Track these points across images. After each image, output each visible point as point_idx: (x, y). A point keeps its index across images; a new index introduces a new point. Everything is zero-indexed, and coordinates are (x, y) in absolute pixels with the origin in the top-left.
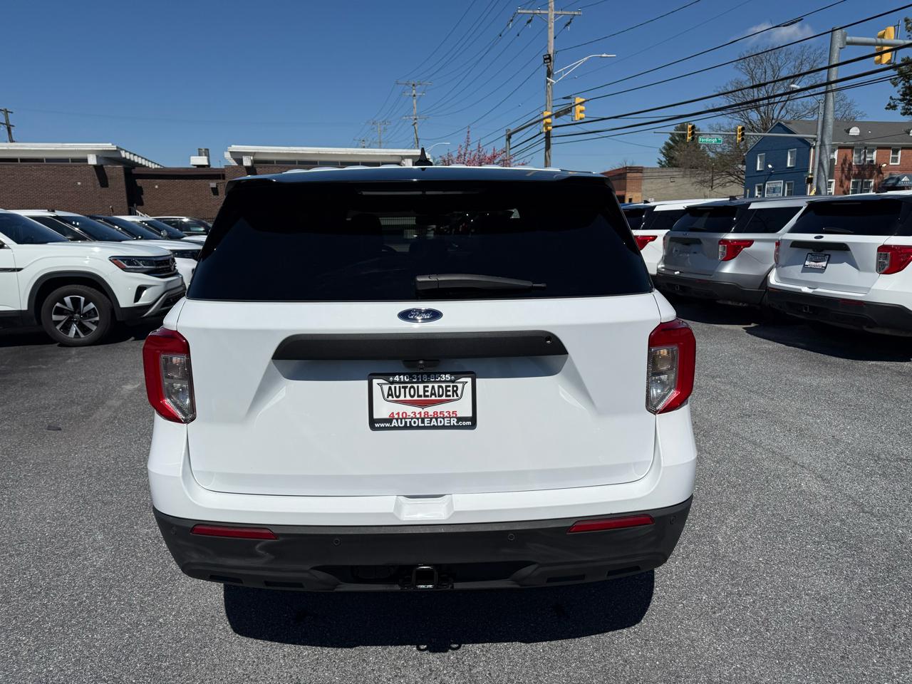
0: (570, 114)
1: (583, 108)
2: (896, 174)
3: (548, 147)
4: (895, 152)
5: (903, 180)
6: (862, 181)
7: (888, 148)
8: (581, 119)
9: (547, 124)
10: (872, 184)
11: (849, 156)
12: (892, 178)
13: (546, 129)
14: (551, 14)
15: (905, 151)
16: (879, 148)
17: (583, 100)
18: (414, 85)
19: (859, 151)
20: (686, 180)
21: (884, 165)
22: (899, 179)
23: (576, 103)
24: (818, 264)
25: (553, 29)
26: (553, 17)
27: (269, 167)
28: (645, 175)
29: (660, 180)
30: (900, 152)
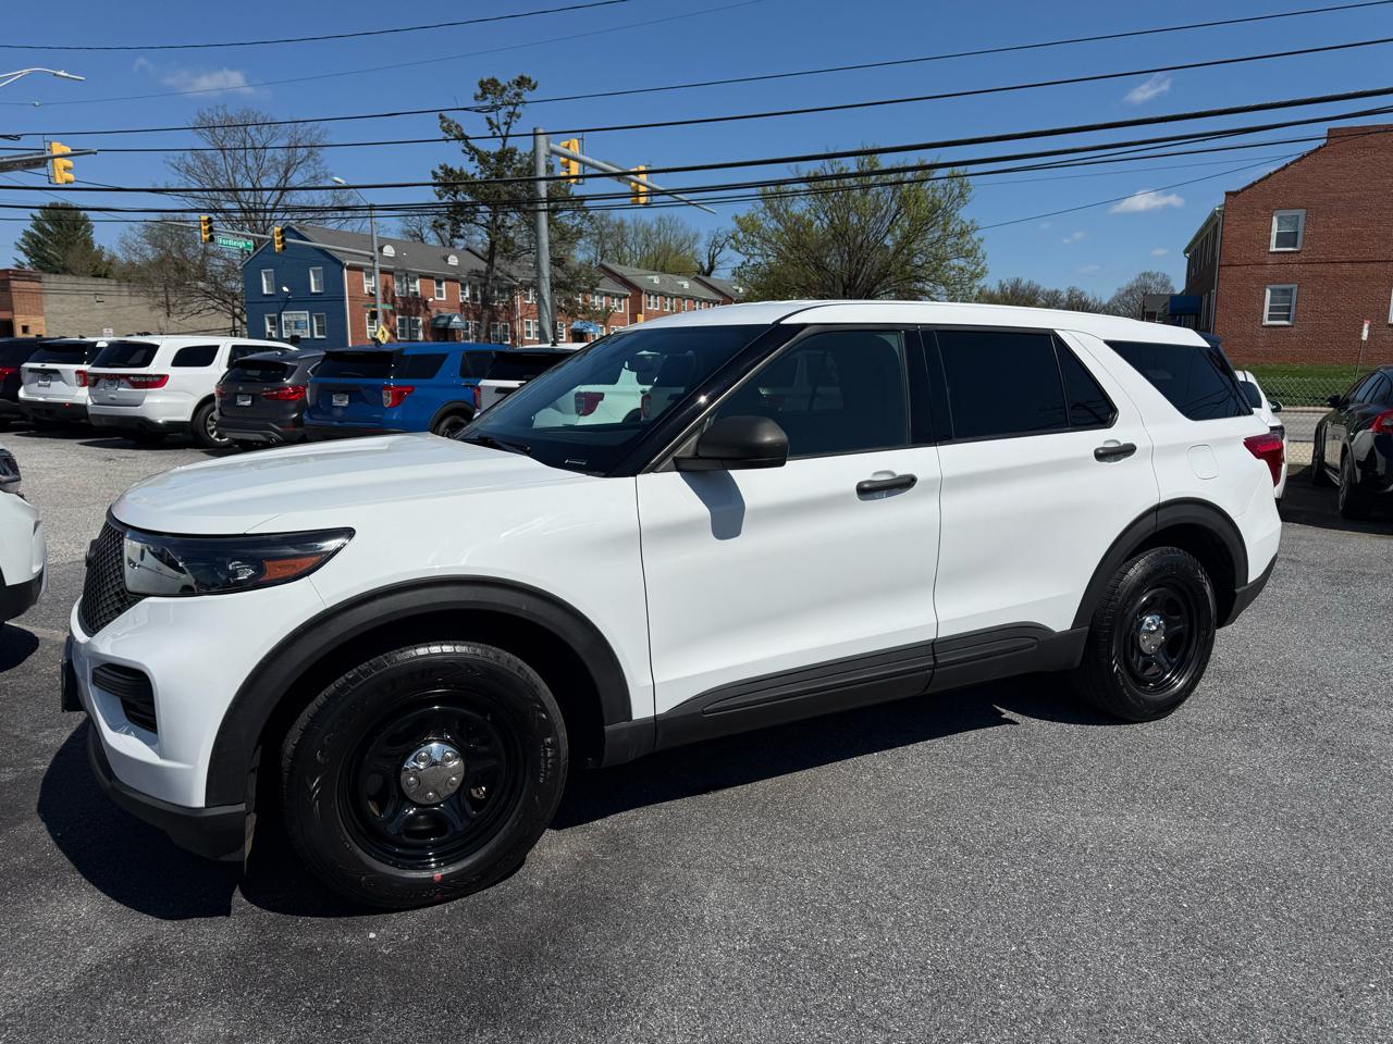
1: (68, 163)
2: (445, 312)
4: (439, 283)
5: (453, 320)
6: (409, 318)
7: (431, 277)
8: (67, 182)
10: (421, 323)
11: (390, 284)
12: (443, 317)
15: (449, 283)
16: (422, 276)
19: (400, 279)
20: (125, 300)
21: (431, 300)
22: (450, 319)
23: (55, 153)
28: (47, 286)
29: (77, 298)
30: (444, 284)
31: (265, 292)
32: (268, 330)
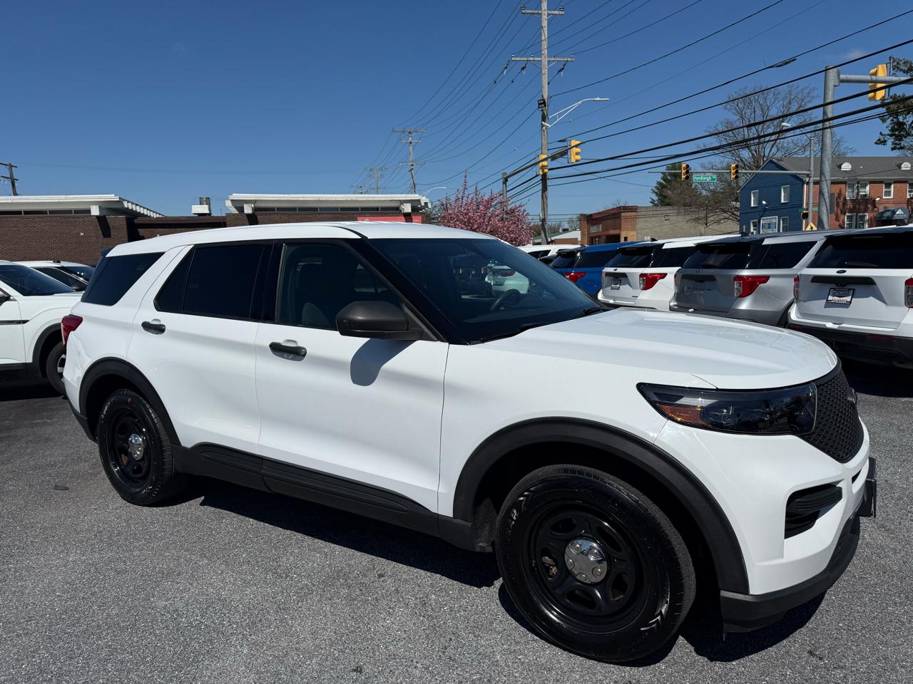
0: (566, 156)
1: (578, 150)
2: (891, 207)
3: (545, 189)
4: (888, 185)
5: (898, 213)
6: (857, 215)
7: (881, 182)
8: (576, 161)
9: (543, 167)
10: (867, 218)
11: (843, 191)
12: (889, 211)
13: (543, 171)
14: (545, 61)
15: (898, 185)
16: (872, 182)
17: (579, 142)
18: (410, 132)
19: (852, 186)
20: (680, 218)
21: (878, 199)
22: (894, 212)
23: (573, 145)
24: (842, 299)
25: (547, 75)
26: (546, 64)
27: (270, 214)
28: (639, 214)
29: (654, 219)
30: (893, 186)
31: (752, 205)
32: (752, 231)
